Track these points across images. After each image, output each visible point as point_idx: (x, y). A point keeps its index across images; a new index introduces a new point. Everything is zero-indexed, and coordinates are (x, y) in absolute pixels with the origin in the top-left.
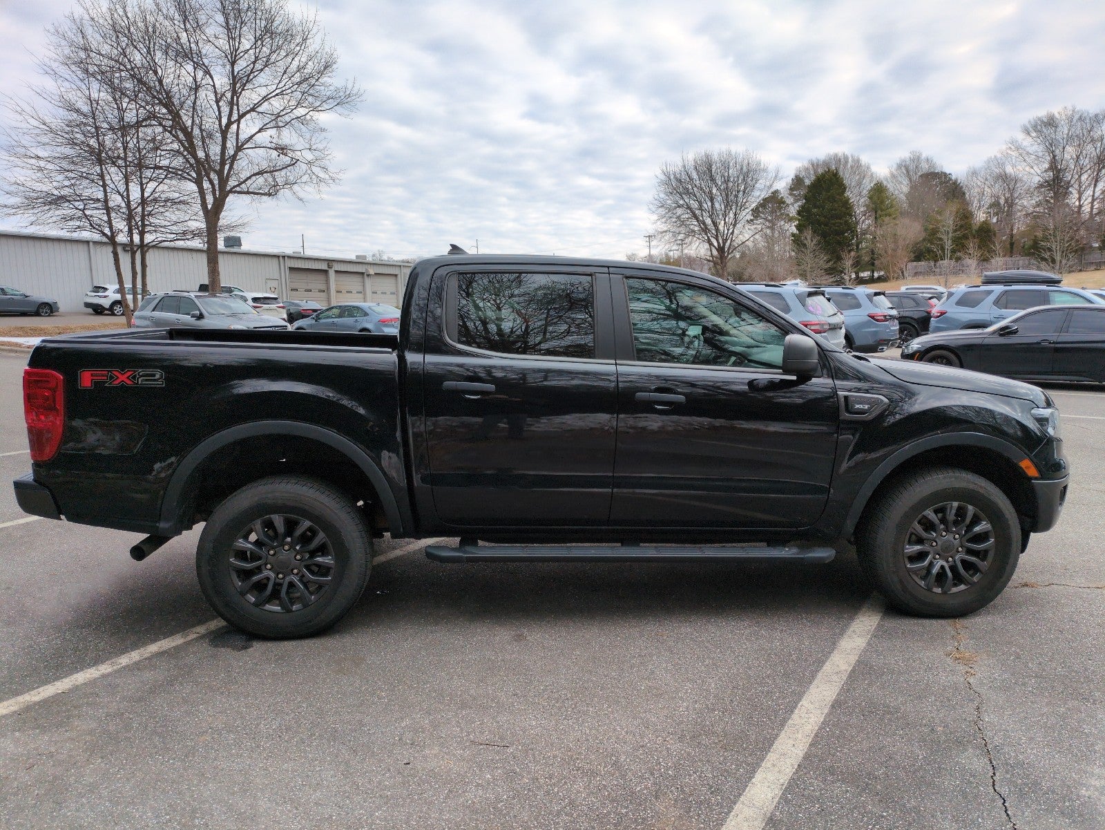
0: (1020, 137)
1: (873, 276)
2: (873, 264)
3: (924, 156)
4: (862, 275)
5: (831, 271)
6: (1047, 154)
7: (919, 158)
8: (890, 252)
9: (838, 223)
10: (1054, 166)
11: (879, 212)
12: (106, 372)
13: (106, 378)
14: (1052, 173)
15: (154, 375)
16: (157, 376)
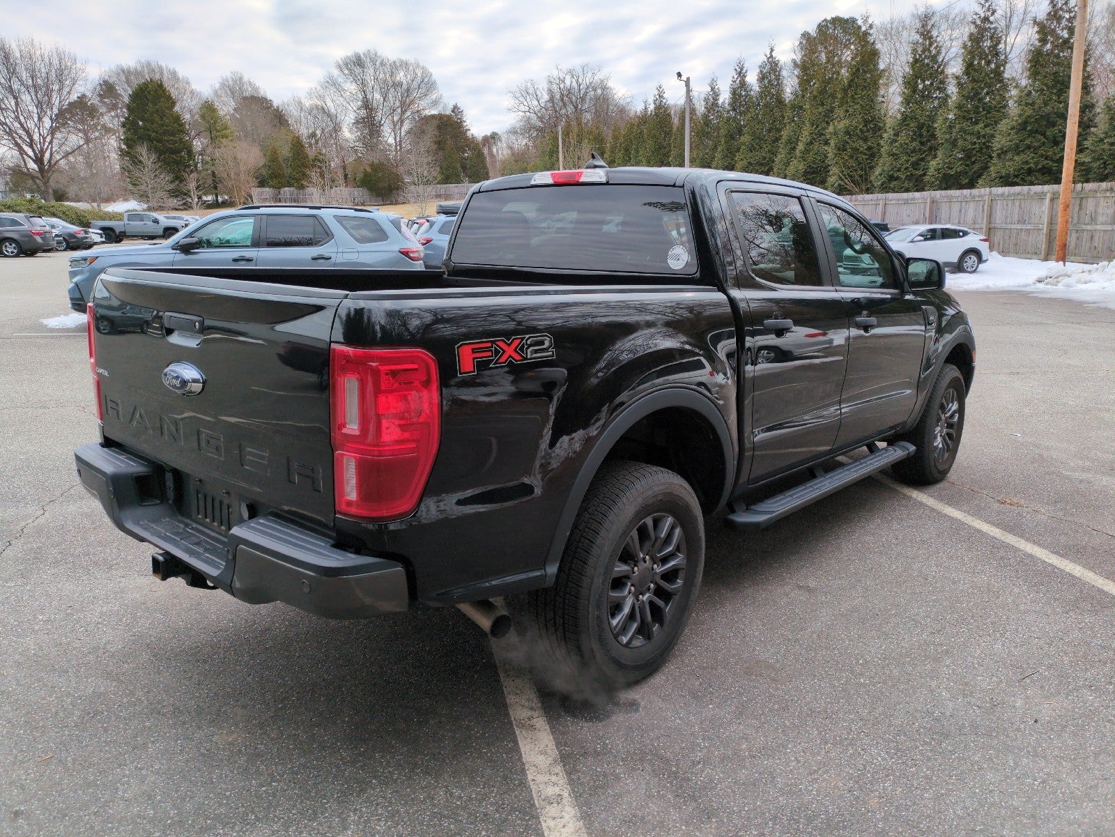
0: (336, 72)
1: (217, 200)
2: (216, 188)
3: (245, 79)
4: (205, 198)
5: (175, 193)
6: (359, 92)
7: (241, 79)
8: (232, 176)
9: (172, 140)
10: (367, 105)
11: (214, 133)
12: (490, 345)
13: (490, 354)
14: (365, 111)
15: (542, 343)
16: (547, 344)
